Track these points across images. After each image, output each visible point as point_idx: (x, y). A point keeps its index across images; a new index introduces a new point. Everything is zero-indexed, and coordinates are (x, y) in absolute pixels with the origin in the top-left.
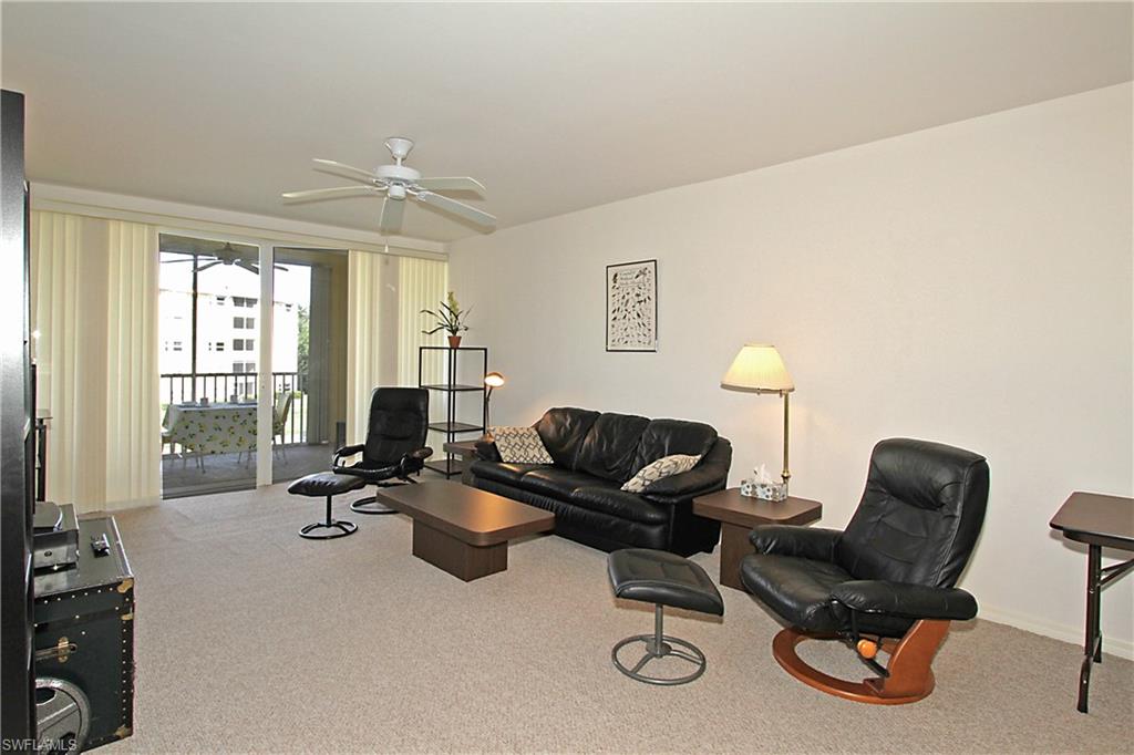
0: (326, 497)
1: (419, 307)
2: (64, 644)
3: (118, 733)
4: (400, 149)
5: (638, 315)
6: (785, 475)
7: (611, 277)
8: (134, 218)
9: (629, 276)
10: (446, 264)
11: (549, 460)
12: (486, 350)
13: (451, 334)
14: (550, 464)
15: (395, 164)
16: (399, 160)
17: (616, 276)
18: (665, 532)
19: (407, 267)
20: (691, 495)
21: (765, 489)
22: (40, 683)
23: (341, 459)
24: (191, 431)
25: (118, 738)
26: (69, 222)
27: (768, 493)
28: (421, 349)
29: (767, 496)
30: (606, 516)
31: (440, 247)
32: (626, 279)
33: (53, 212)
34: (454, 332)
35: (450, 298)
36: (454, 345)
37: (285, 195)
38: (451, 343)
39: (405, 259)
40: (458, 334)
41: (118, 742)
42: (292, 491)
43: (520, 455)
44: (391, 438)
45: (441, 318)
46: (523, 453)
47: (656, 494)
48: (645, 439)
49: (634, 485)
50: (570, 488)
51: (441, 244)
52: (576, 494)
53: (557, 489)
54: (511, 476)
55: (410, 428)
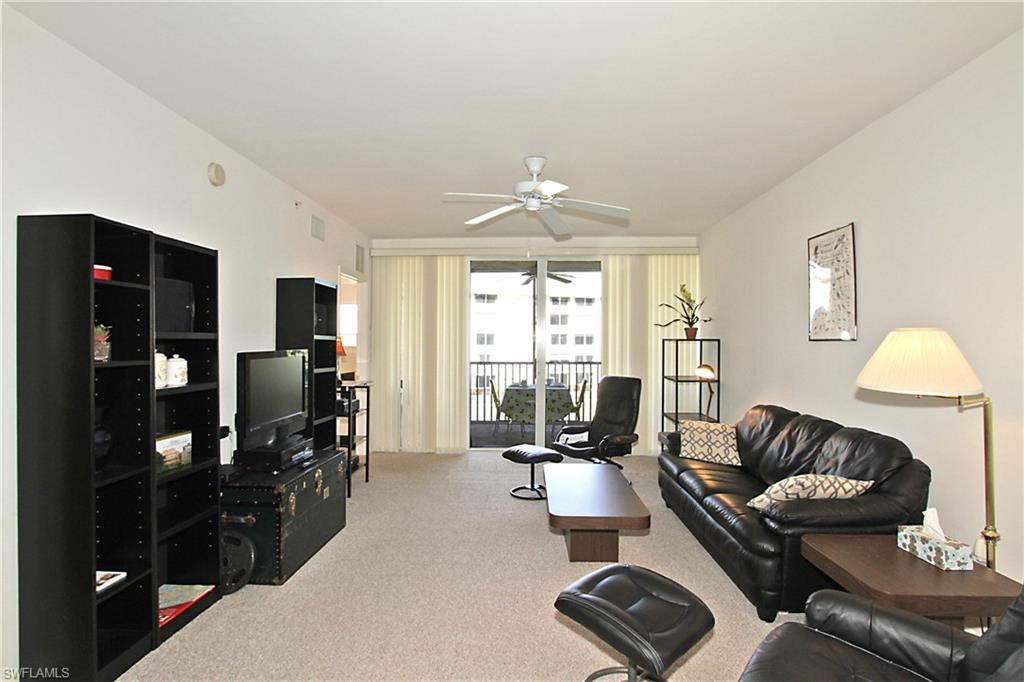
0: (530, 465)
1: (657, 300)
2: (250, 516)
3: (274, 581)
4: (536, 166)
5: (838, 295)
6: (989, 534)
7: (812, 251)
8: (451, 253)
9: (829, 248)
10: (698, 257)
11: (736, 462)
12: (719, 341)
13: (688, 326)
15: (532, 180)
16: (535, 175)
17: (816, 249)
18: (779, 569)
19: (654, 263)
20: (802, 530)
21: (927, 546)
23: (565, 436)
25: (274, 584)
27: (930, 553)
28: (664, 341)
29: (929, 557)
31: (692, 241)
32: (826, 252)
33: (409, 256)
34: (691, 324)
35: (683, 290)
36: (691, 335)
37: (467, 223)
38: (687, 335)
39: (653, 257)
40: (694, 326)
41: (272, 587)
42: (506, 455)
43: (700, 451)
44: (610, 422)
45: (679, 311)
46: (705, 450)
47: (772, 519)
48: (824, 448)
49: (760, 502)
50: (709, 492)
51: (694, 238)
52: (708, 500)
53: (698, 491)
54: (676, 471)
55: (623, 416)
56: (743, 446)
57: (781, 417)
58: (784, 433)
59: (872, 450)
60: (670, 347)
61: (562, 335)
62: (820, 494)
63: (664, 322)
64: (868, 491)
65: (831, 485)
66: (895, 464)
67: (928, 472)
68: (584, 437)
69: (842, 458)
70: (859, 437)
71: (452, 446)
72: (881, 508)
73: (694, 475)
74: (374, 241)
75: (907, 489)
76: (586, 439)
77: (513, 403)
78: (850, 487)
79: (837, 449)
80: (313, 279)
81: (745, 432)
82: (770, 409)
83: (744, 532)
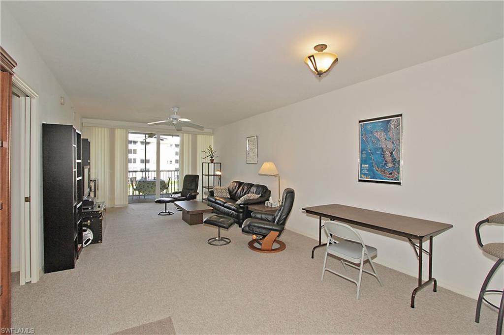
0: (165, 204)
1: (200, 150)
2: (89, 221)
4: (176, 110)
5: (253, 153)
6: (279, 200)
7: (247, 141)
10: (213, 136)
11: (229, 197)
12: (221, 163)
14: (229, 198)
16: (175, 113)
17: (249, 141)
19: (199, 137)
20: (248, 205)
21: (270, 204)
22: (84, 228)
24: (141, 187)
25: (99, 243)
26: (106, 129)
28: (203, 163)
29: (270, 206)
30: (230, 211)
32: (251, 142)
34: (212, 158)
35: (210, 147)
36: (212, 161)
39: (198, 135)
40: (213, 158)
42: (157, 202)
43: (220, 194)
44: (189, 189)
45: (208, 154)
46: (221, 194)
47: (242, 204)
48: (251, 190)
49: (238, 202)
50: (225, 203)
51: (211, 130)
52: (225, 205)
53: (222, 203)
54: (214, 200)
55: (193, 187)
56: (230, 193)
57: (240, 184)
58: (241, 188)
59: (261, 188)
60: (206, 165)
61: (134, 159)
62: (251, 198)
63: (202, 157)
64: (260, 197)
65: (253, 196)
66: (265, 190)
67: (270, 191)
68: (179, 195)
69: (255, 191)
70: (258, 186)
71: (122, 203)
72: (262, 199)
73: (219, 200)
74: (83, 119)
75: (267, 195)
76: (180, 196)
77: (141, 186)
78: (257, 196)
79: (254, 189)
80: (87, 139)
81: (231, 189)
82: (237, 182)
83: (236, 209)
